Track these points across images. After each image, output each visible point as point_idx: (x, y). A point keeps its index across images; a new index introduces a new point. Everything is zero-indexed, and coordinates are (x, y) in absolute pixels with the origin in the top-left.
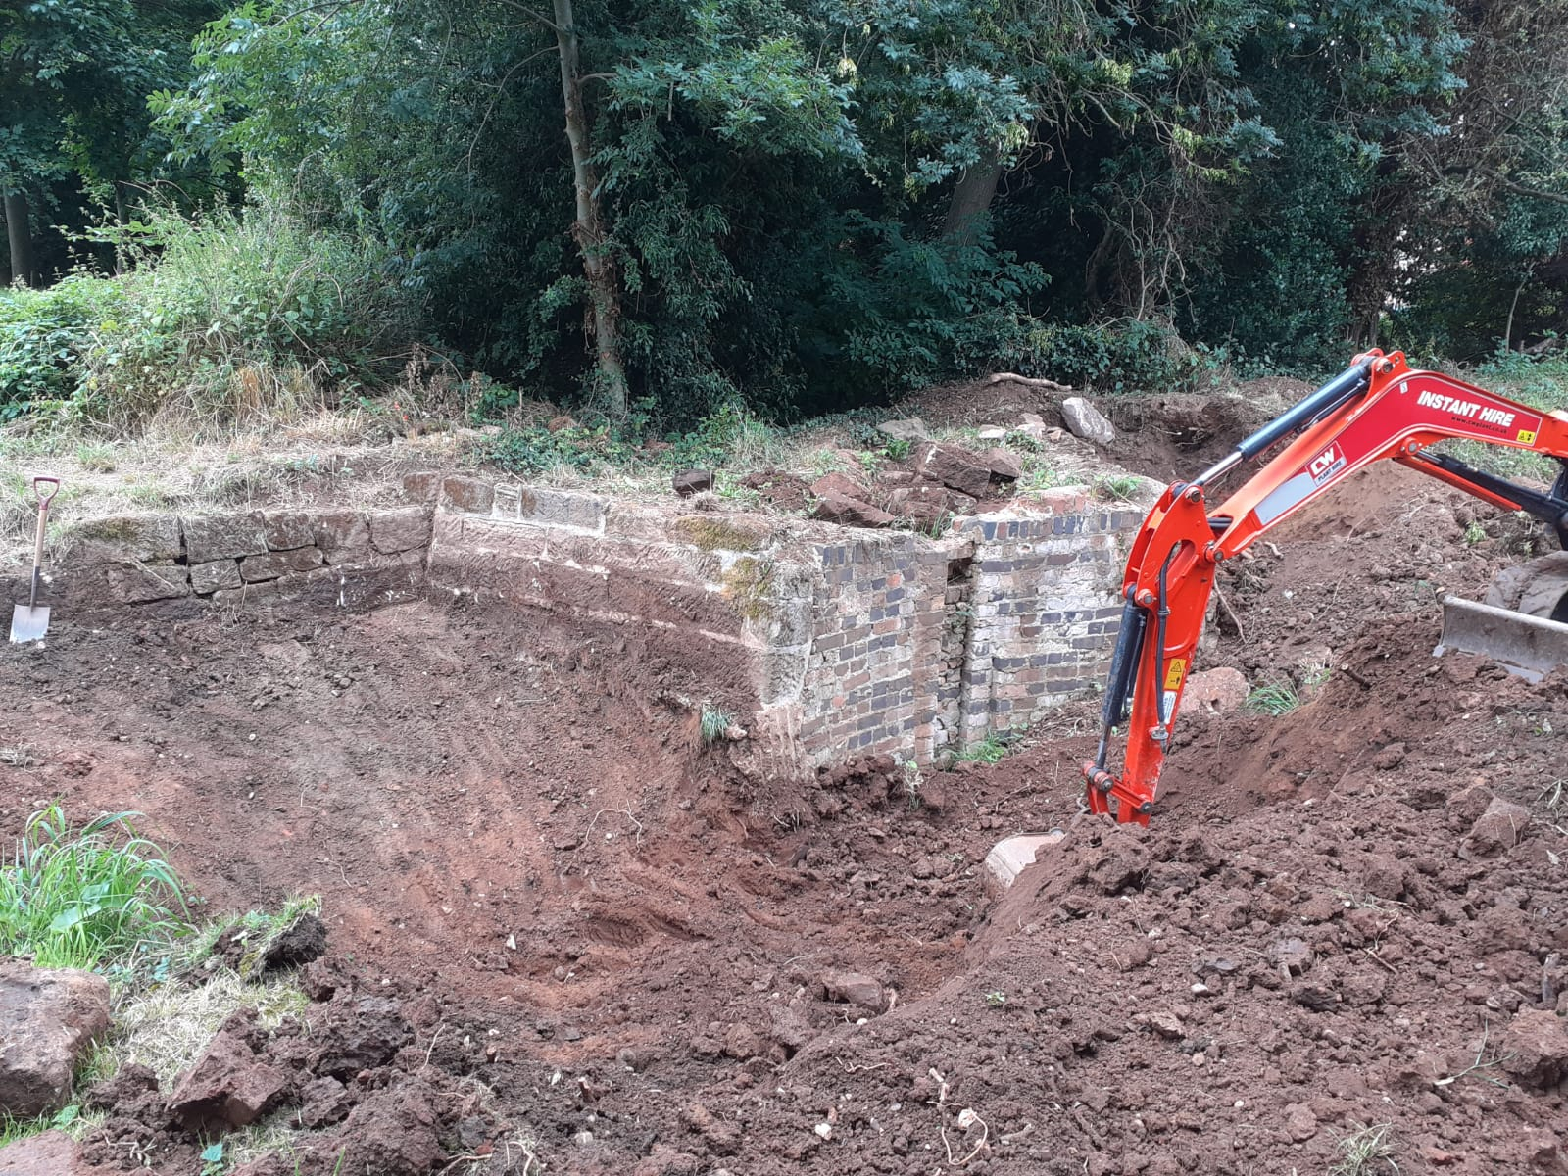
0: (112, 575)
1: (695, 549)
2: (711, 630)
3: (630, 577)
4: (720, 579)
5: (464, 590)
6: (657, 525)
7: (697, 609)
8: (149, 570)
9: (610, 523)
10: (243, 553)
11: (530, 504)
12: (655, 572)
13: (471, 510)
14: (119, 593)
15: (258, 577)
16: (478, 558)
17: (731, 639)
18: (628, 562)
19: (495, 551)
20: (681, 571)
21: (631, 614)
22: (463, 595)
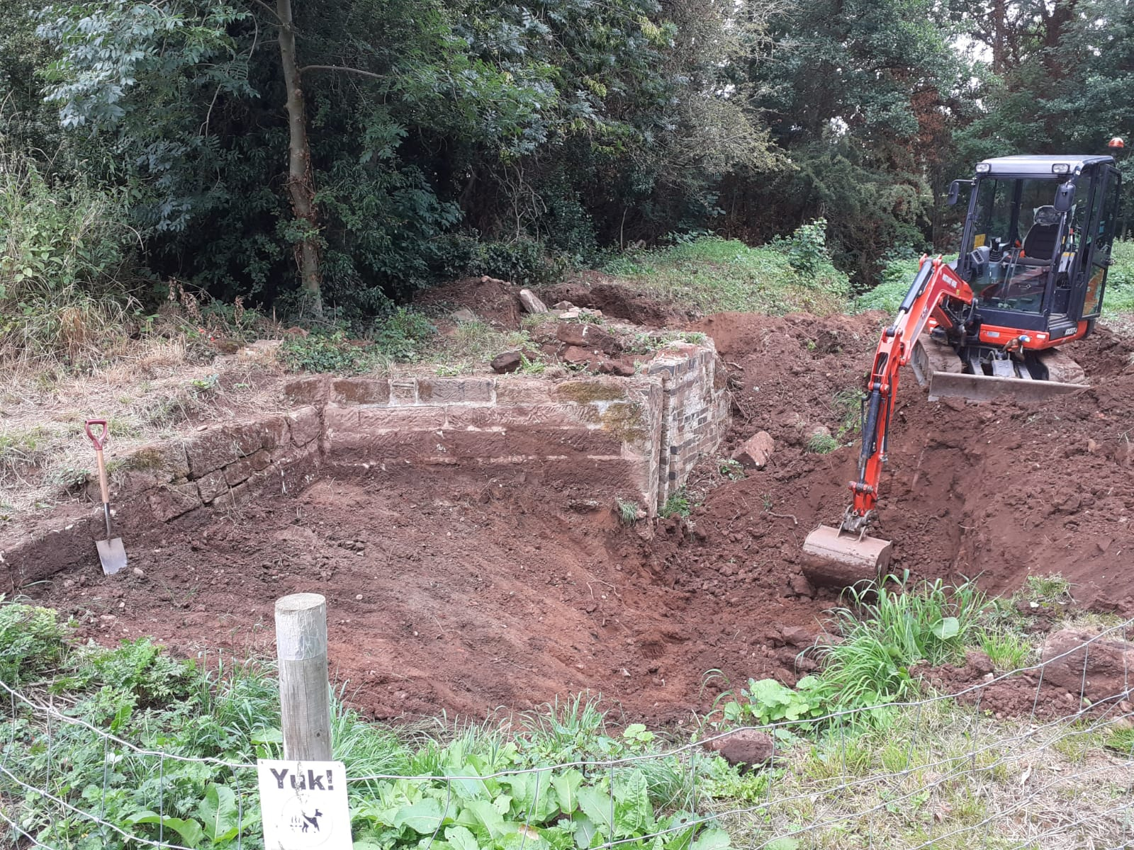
0: (153, 499)
1: (575, 404)
2: (597, 454)
3: (523, 430)
4: (599, 420)
5: (371, 463)
6: (541, 392)
7: (584, 442)
8: (175, 488)
9: (499, 396)
10: (226, 463)
11: (426, 391)
12: (544, 424)
13: (366, 403)
14: (159, 514)
15: (237, 481)
16: (381, 437)
17: (614, 457)
18: (521, 420)
19: (396, 430)
20: (566, 420)
21: (527, 455)
22: (371, 467)
